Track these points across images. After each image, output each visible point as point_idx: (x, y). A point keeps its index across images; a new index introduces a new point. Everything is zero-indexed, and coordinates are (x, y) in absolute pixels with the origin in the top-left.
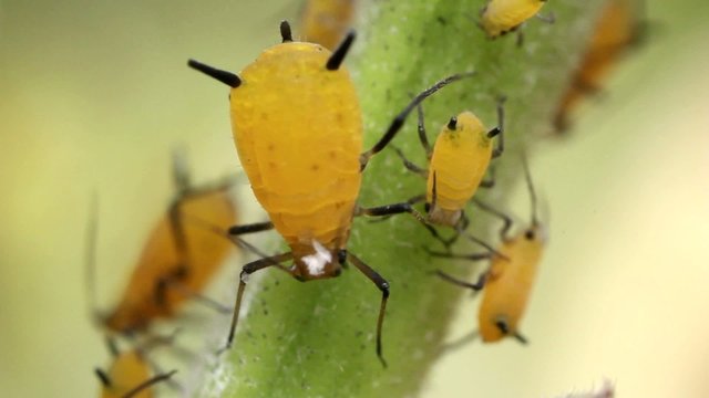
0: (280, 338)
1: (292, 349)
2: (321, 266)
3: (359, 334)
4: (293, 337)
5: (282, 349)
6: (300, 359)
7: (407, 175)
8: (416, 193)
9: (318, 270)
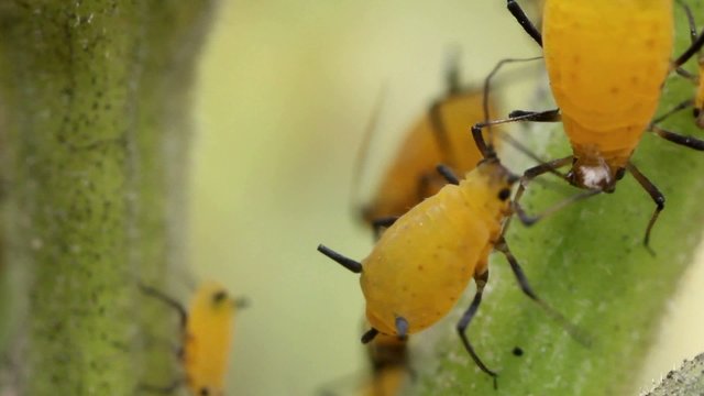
0: (547, 242)
1: (559, 253)
2: (597, 179)
3: (625, 238)
4: (559, 241)
5: (550, 252)
6: (567, 262)
7: (675, 79)
8: (682, 99)
9: (593, 183)
